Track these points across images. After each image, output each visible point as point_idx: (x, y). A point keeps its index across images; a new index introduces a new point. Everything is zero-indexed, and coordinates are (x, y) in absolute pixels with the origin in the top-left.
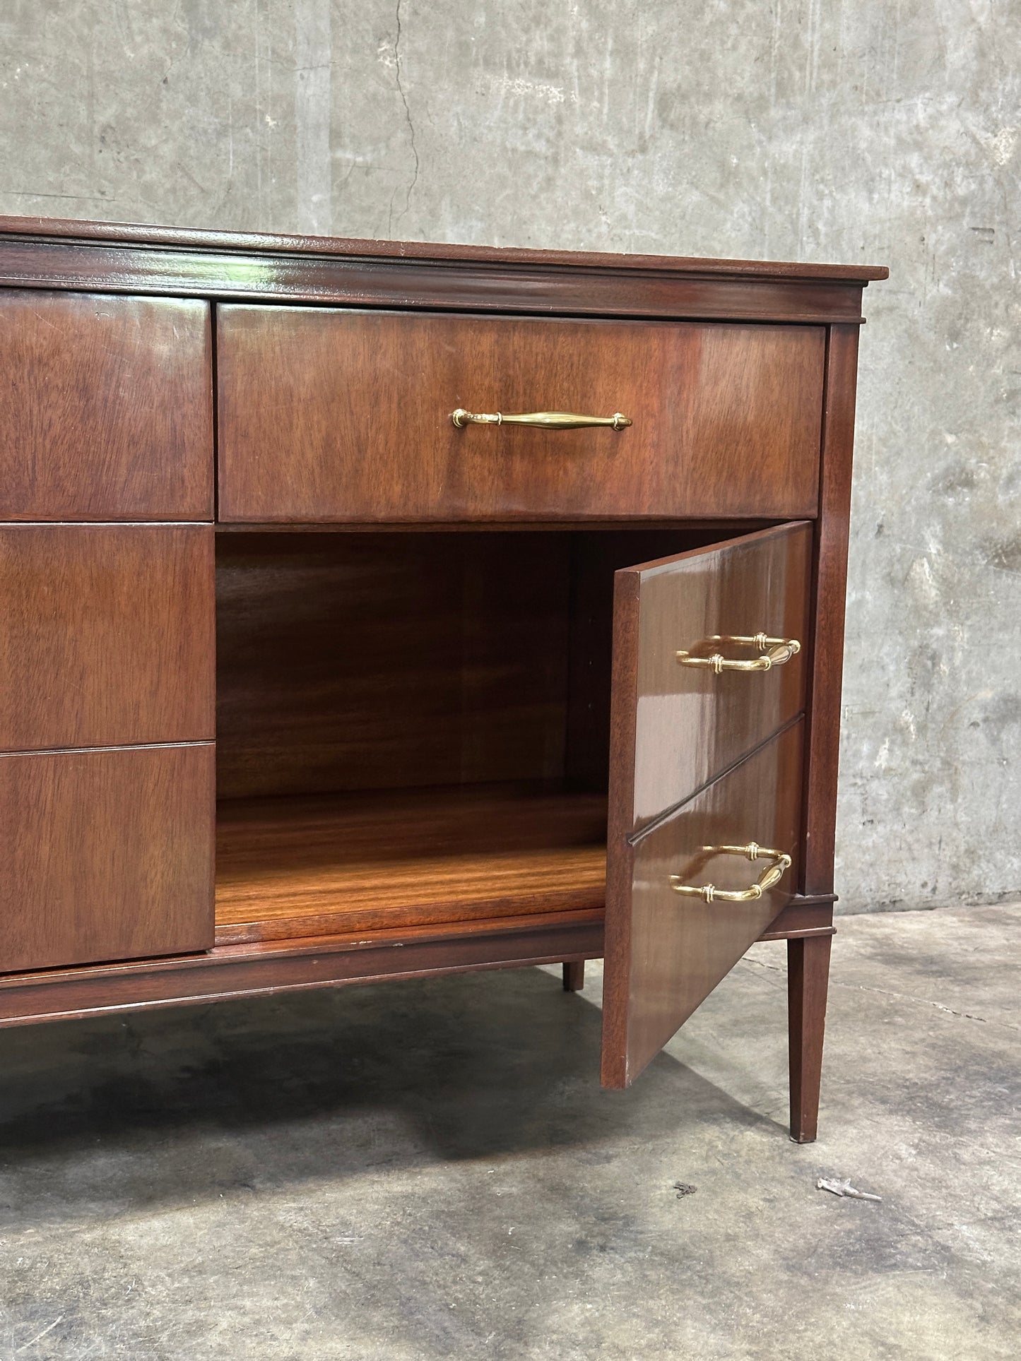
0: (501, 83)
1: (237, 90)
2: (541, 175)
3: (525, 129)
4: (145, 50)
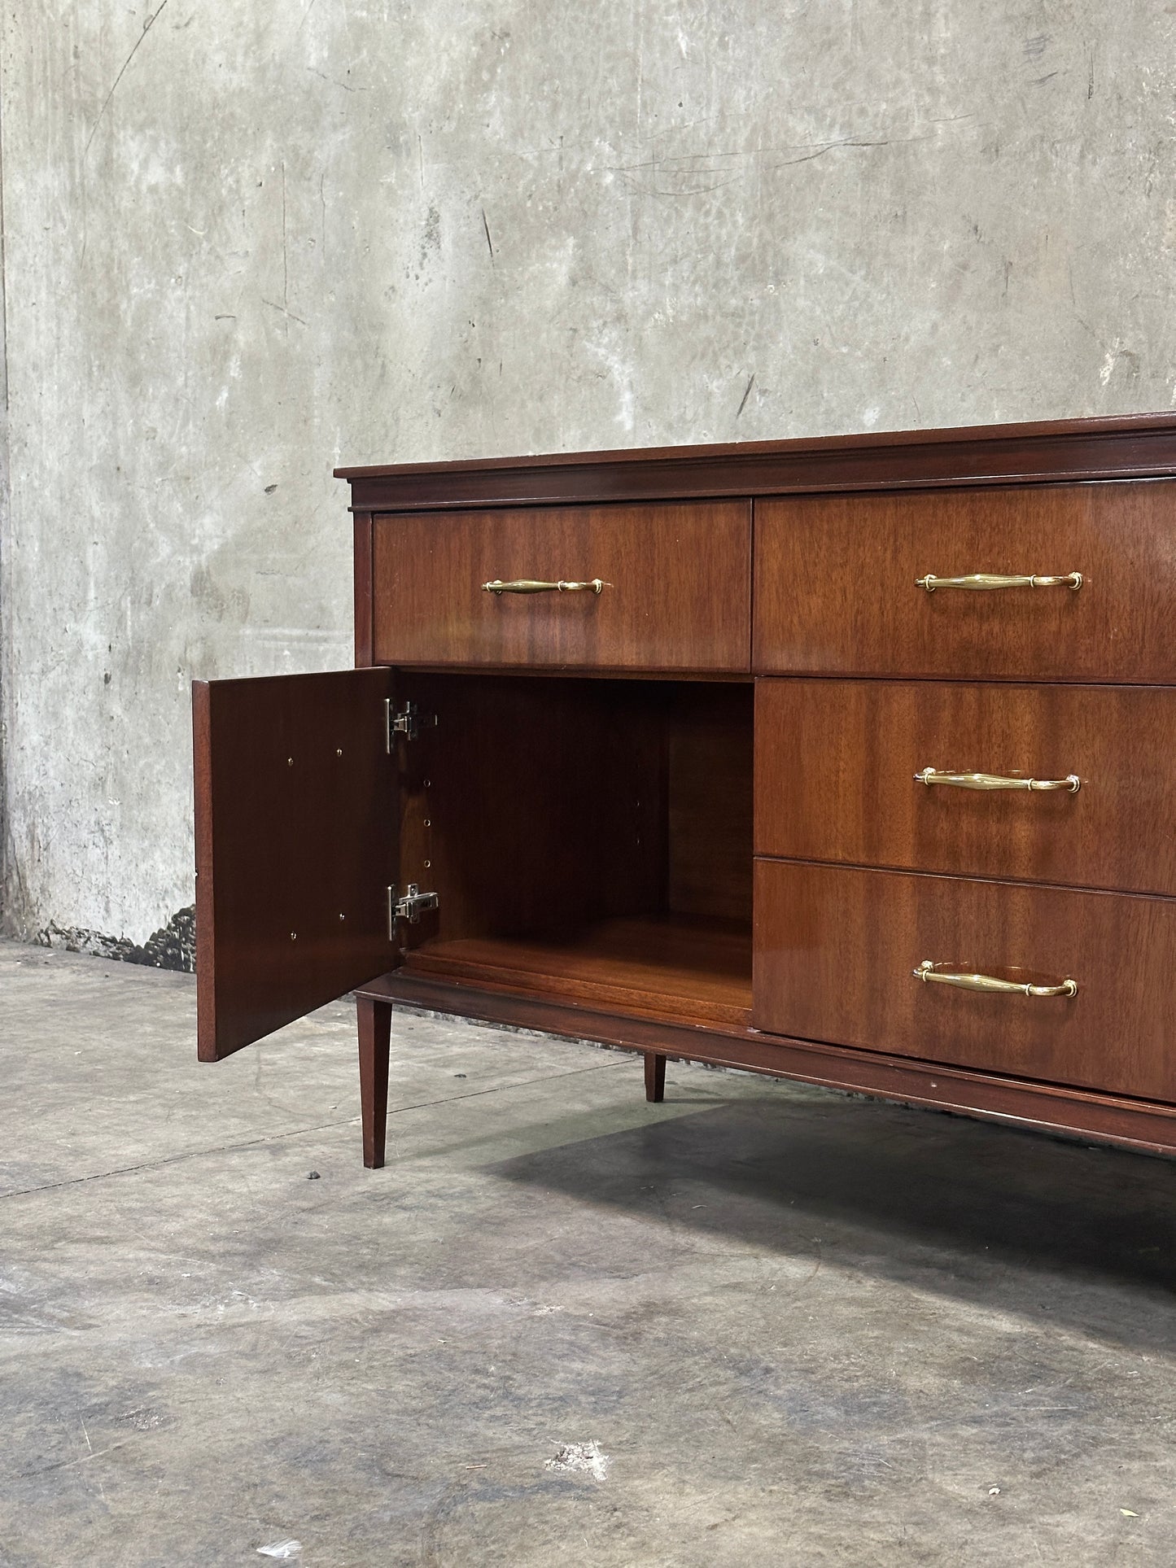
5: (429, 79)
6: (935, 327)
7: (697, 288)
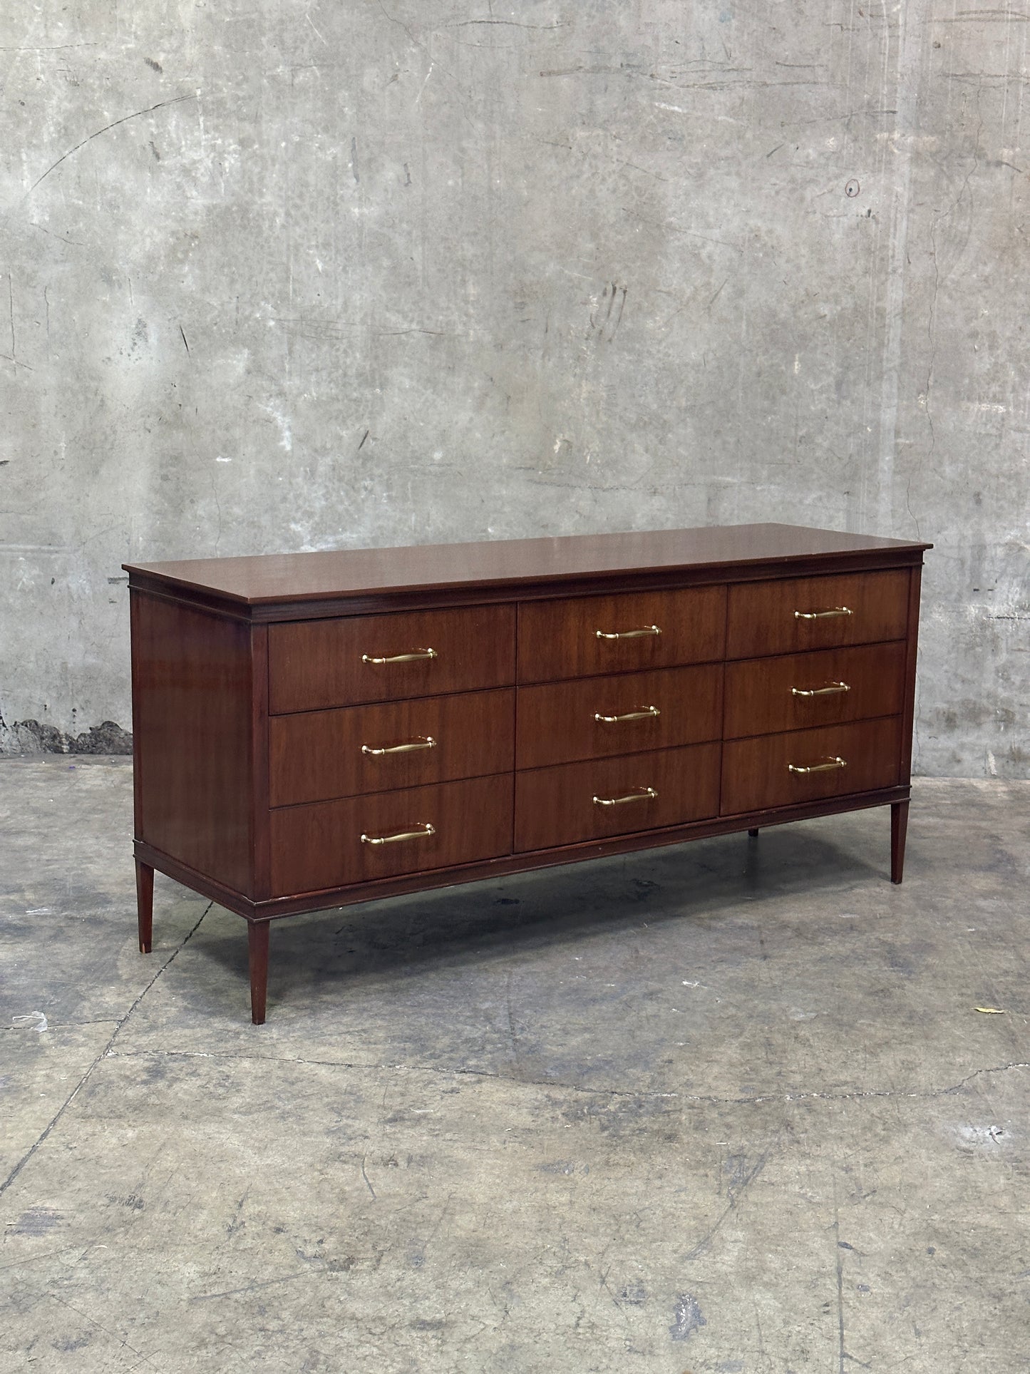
0: (975, 406)
1: (856, 418)
2: (993, 444)
3: (986, 424)
4: (819, 407)
5: (136, 249)
6: (471, 419)
7: (332, 385)
